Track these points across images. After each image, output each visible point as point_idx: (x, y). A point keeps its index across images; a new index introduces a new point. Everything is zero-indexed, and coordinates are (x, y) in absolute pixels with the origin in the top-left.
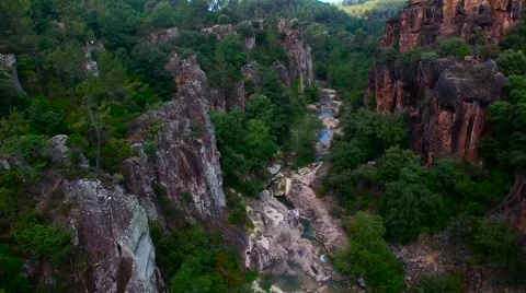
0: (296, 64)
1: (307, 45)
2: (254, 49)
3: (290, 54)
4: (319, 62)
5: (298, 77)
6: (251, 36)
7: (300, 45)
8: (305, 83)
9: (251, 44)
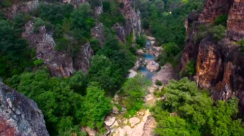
0: (130, 23)
1: (138, 10)
2: (102, 14)
3: (126, 17)
4: (145, 18)
5: (131, 32)
6: (100, 5)
7: (133, 11)
8: (136, 35)
9: (99, 11)
